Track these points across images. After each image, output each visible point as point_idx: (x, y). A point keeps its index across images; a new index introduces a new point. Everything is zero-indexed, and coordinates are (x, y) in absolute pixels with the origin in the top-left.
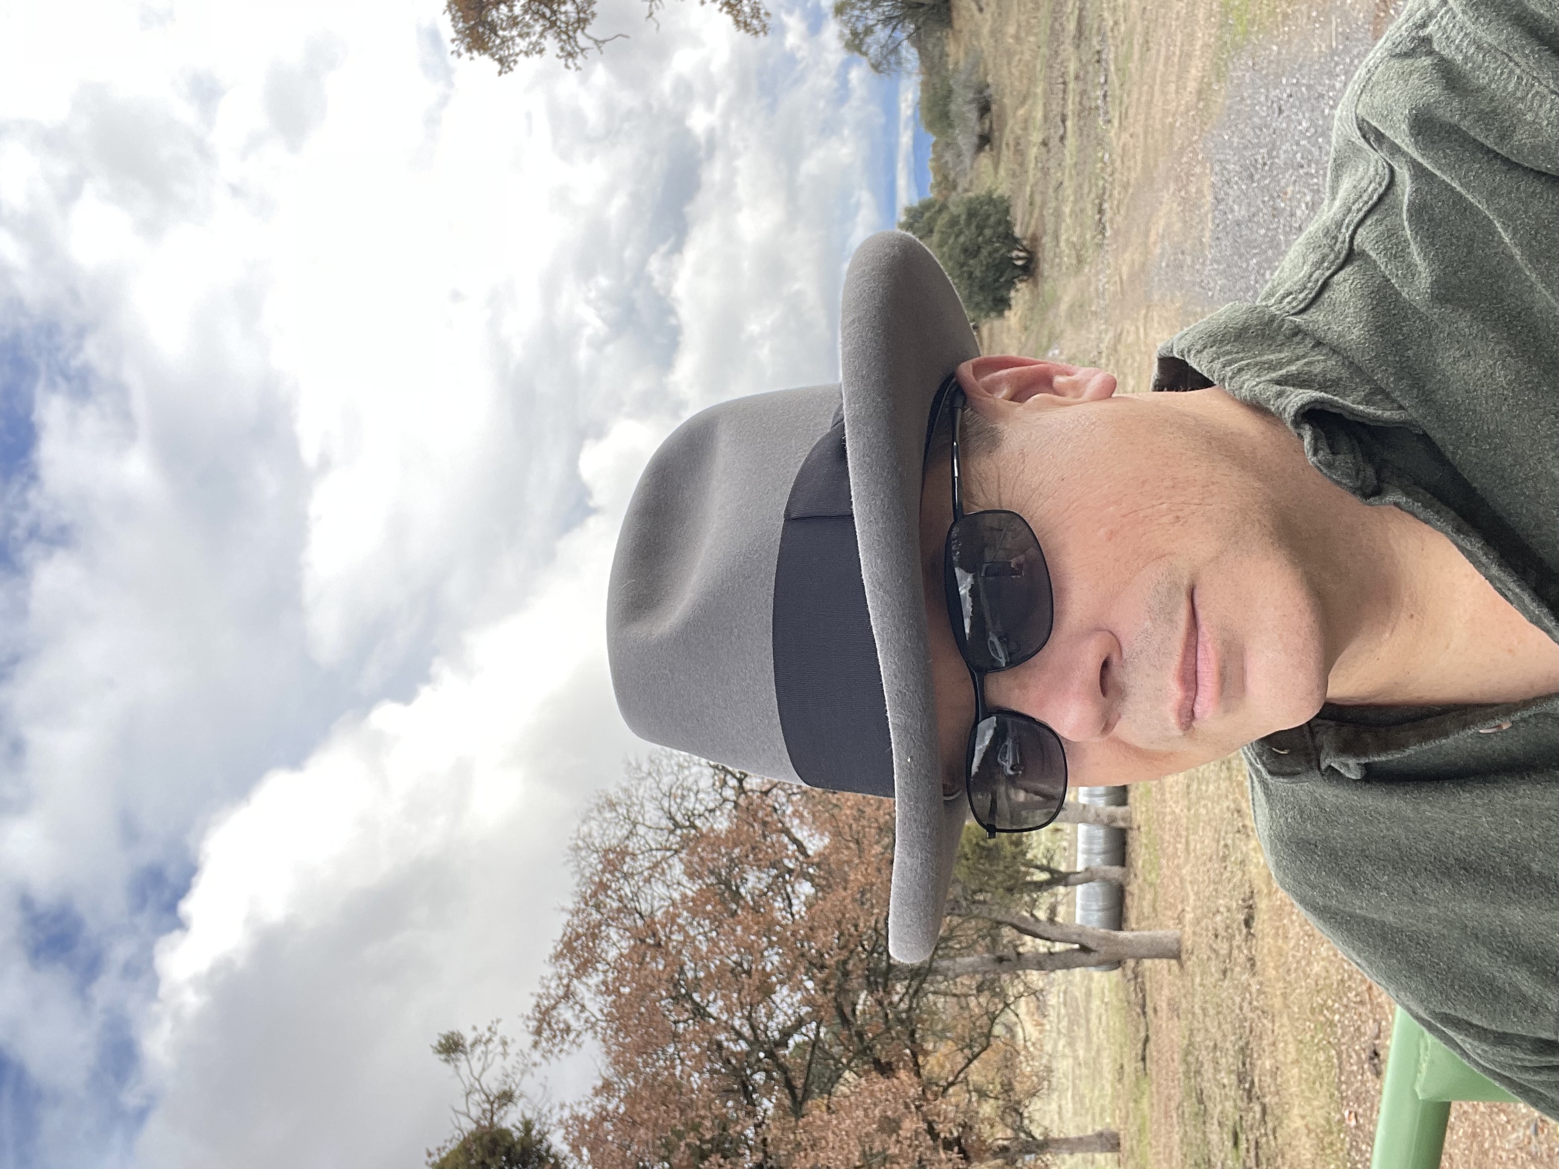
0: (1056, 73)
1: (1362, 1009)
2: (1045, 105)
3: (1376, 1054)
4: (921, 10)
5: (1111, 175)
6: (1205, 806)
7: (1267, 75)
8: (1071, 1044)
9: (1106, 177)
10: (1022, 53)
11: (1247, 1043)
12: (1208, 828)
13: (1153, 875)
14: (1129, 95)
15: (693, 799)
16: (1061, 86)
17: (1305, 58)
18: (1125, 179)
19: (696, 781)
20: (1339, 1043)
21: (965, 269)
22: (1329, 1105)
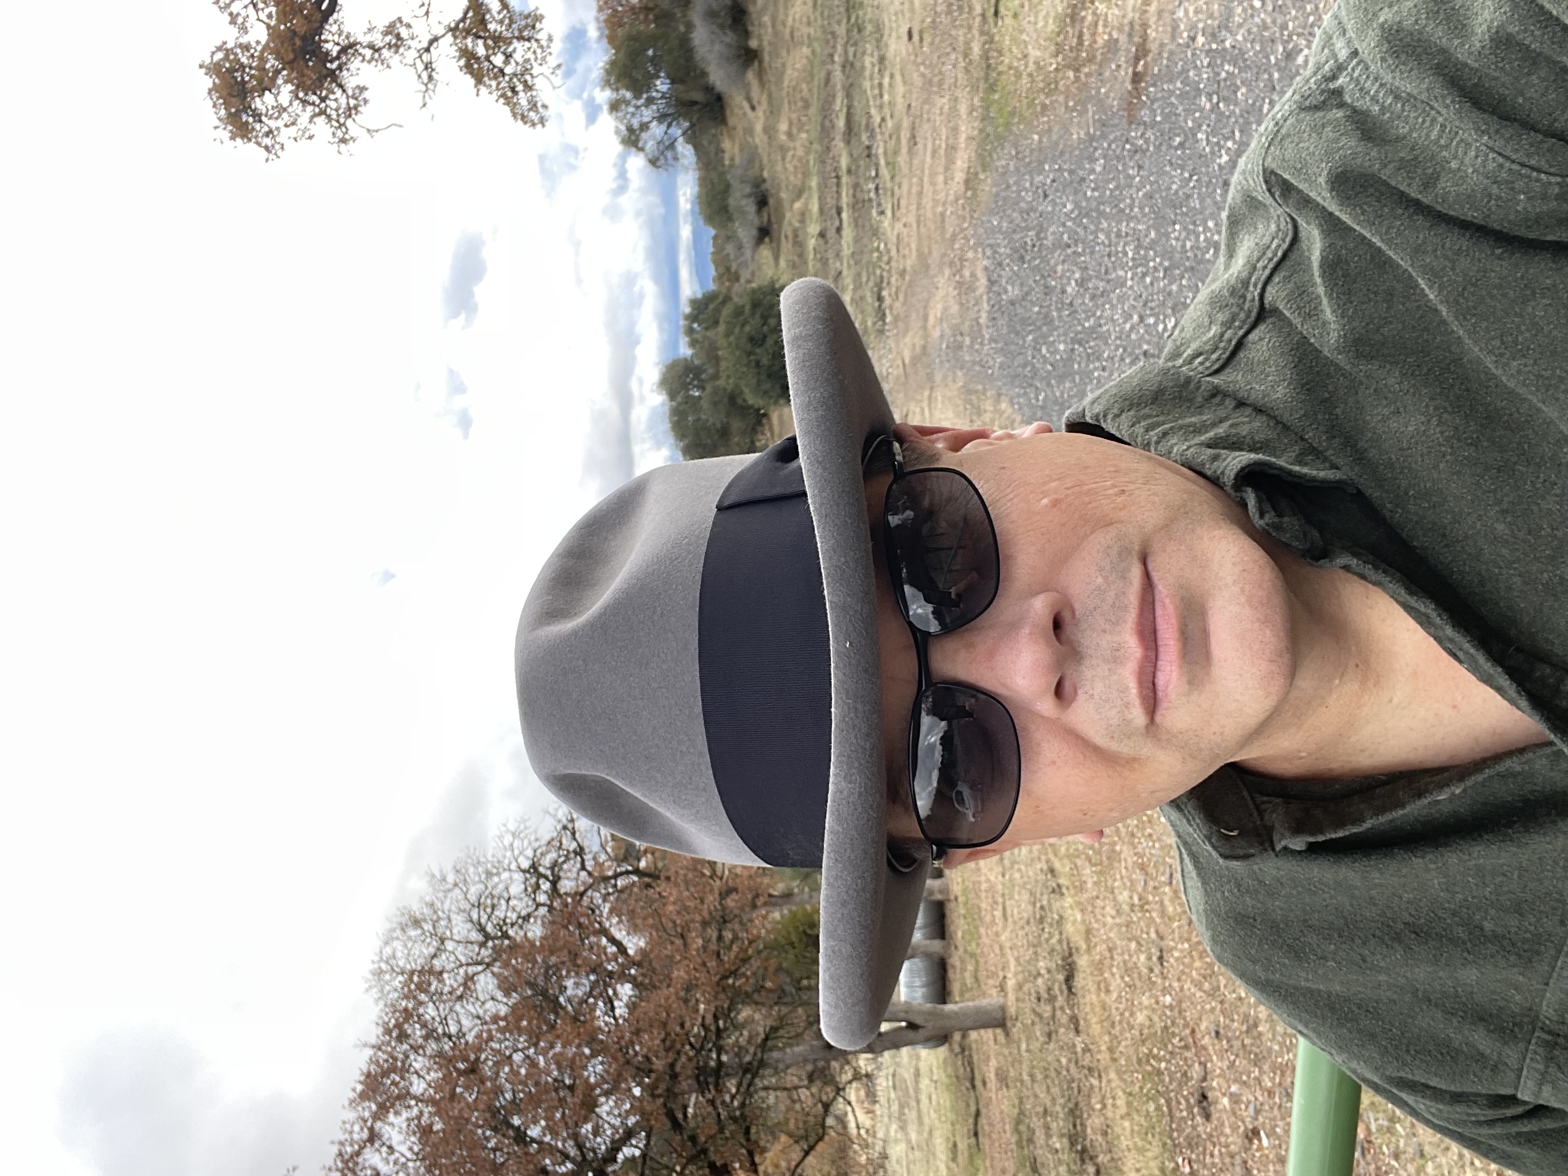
0: (829, 168)
1: (1188, 1054)
2: (820, 198)
3: (1204, 1097)
4: (695, 108)
5: (888, 263)
6: (1019, 870)
7: (1030, 163)
8: (903, 1128)
9: (883, 266)
10: (795, 149)
11: (1077, 1104)
12: (1023, 891)
13: (974, 945)
14: (900, 187)
15: (504, 907)
16: (835, 180)
17: (1065, 145)
18: (901, 267)
19: (507, 888)
20: (1168, 1091)
21: (752, 357)
22: (1162, 1154)
